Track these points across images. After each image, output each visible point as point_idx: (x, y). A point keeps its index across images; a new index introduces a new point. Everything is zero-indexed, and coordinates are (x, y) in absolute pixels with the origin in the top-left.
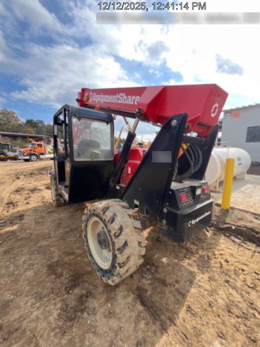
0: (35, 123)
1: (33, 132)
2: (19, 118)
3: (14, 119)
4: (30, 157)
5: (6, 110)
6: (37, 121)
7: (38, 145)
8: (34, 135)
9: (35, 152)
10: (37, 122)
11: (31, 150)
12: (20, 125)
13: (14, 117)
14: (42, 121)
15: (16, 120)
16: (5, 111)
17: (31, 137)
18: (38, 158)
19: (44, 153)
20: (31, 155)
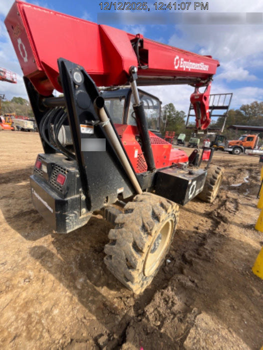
4: (234, 150)
7: (249, 138)
9: (242, 145)
11: (238, 143)
18: (242, 152)
19: (253, 148)
20: (235, 147)
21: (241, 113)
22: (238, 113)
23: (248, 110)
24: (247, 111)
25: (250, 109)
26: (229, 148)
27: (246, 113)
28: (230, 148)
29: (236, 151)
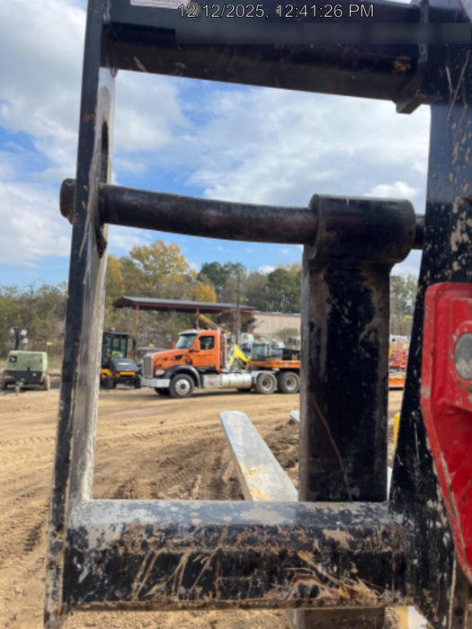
0: (221, 270)
1: (214, 296)
2: (186, 260)
3: (175, 264)
4: (173, 384)
5: (161, 243)
6: (226, 266)
7: (203, 338)
8: (214, 303)
9: (191, 363)
10: (227, 269)
11: (178, 357)
12: (188, 279)
13: (176, 259)
14: (239, 265)
15: (178, 268)
16: (159, 246)
17: (205, 310)
18: (196, 385)
19: (218, 368)
20: (175, 373)
21: (134, 265)
22: (128, 265)
23: (147, 258)
24: (147, 263)
25: (151, 257)
26: (155, 376)
27: (146, 267)
28: (161, 377)
29: (179, 383)
